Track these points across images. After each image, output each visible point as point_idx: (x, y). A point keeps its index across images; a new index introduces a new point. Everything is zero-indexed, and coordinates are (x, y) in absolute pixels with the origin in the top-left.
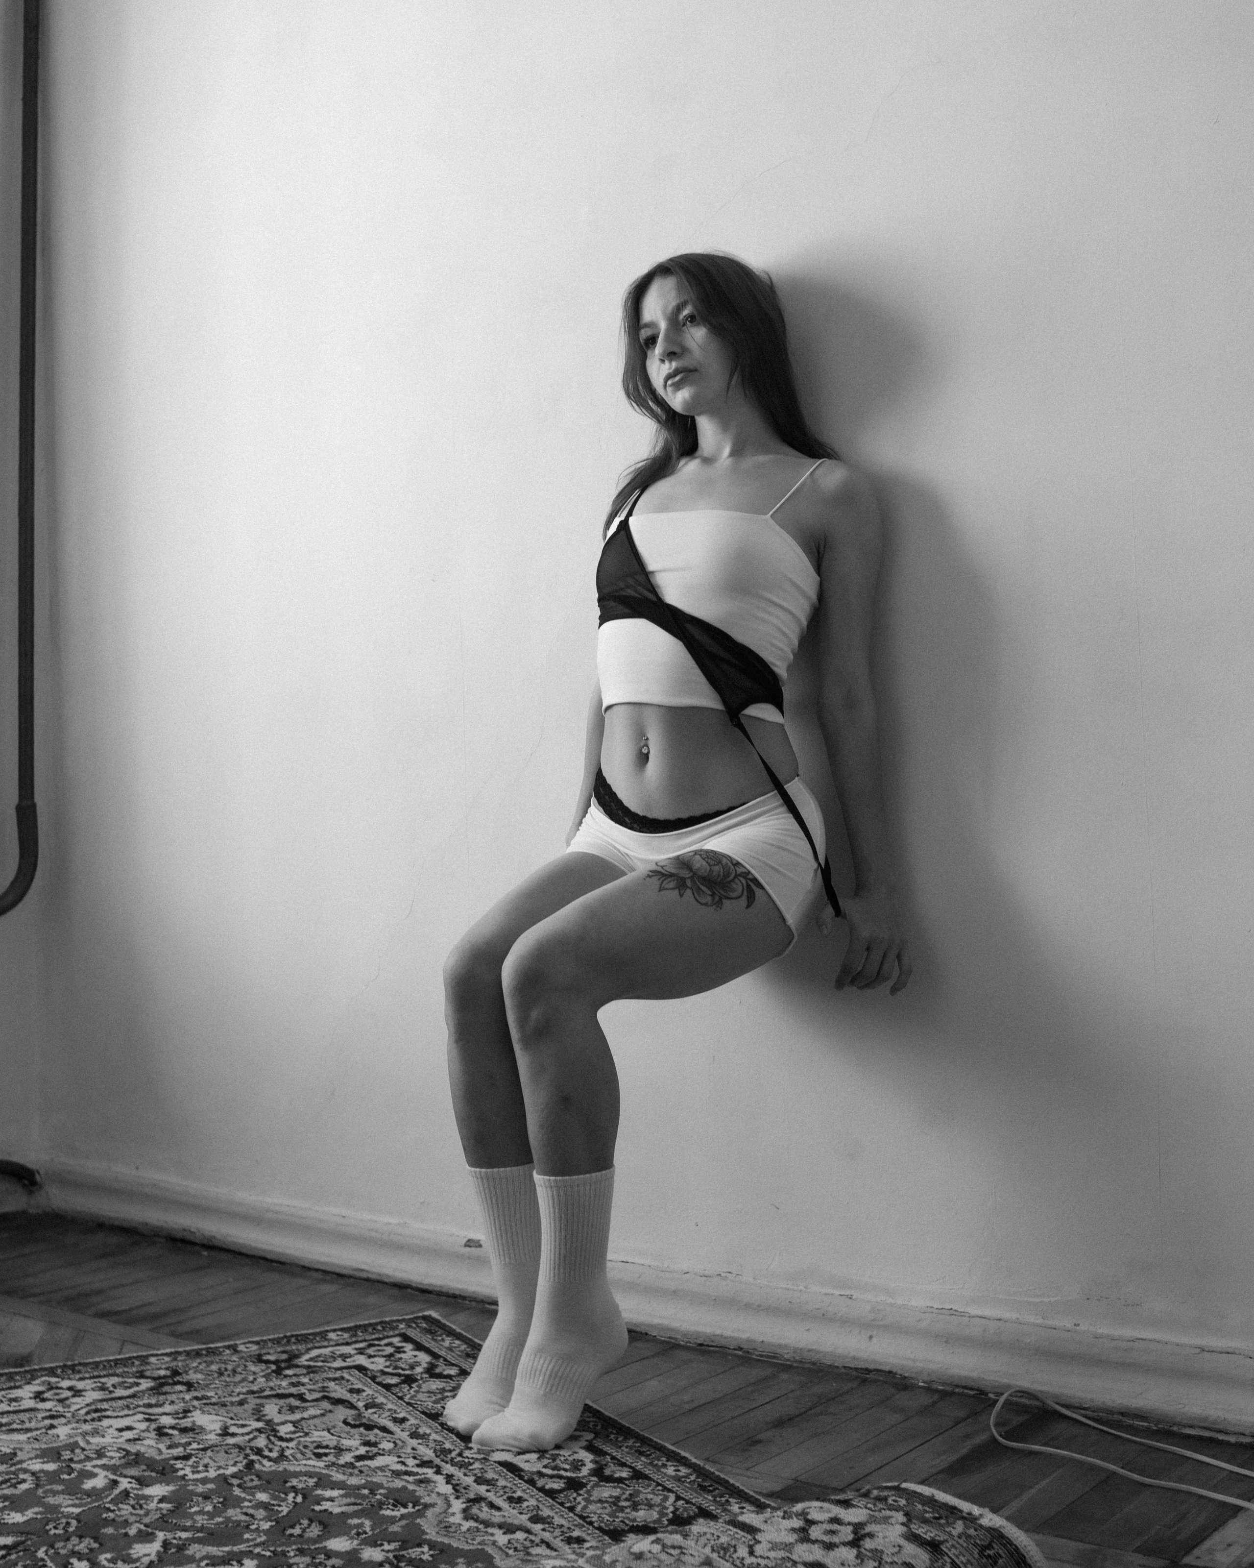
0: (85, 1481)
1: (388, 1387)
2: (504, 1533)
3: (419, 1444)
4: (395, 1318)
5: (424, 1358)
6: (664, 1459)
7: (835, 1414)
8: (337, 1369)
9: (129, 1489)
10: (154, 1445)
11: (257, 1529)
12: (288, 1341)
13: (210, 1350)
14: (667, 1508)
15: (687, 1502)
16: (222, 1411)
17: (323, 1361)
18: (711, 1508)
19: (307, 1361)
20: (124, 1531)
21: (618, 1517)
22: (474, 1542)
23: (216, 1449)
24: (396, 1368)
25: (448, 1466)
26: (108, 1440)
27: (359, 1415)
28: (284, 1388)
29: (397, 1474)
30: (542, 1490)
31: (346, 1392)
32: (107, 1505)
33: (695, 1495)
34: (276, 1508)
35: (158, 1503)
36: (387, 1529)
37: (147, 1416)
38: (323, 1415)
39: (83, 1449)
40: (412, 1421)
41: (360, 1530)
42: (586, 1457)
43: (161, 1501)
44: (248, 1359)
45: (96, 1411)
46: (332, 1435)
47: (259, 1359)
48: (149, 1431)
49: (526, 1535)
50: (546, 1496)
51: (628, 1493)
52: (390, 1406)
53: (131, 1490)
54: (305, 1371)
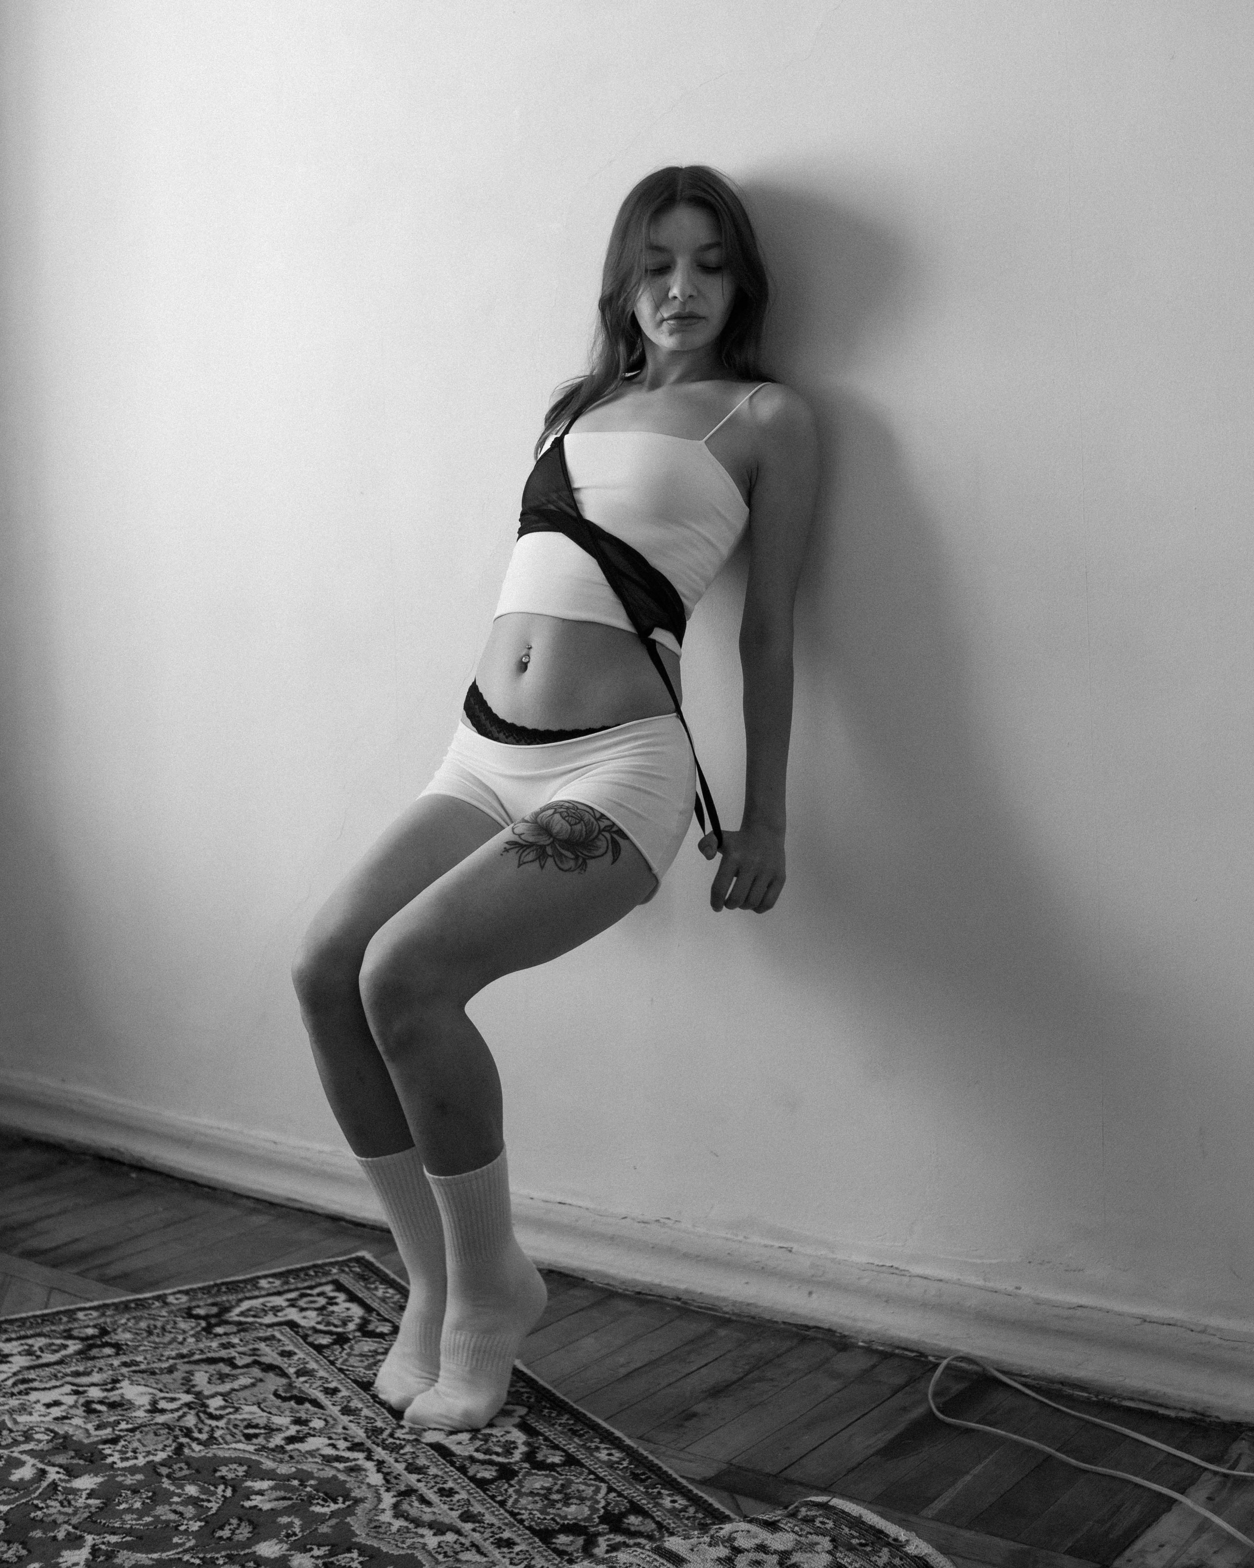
0: (13, 1471)
1: (319, 1348)
2: (435, 1535)
3: (351, 1421)
4: (328, 1260)
5: (357, 1311)
6: (597, 1440)
7: (772, 1380)
8: (269, 1326)
9: (57, 1481)
10: (83, 1426)
11: (186, 1530)
12: (219, 1291)
13: (139, 1303)
14: (598, 1502)
15: (620, 1494)
16: (151, 1381)
17: (254, 1316)
18: (644, 1501)
19: (238, 1315)
20: (53, 1534)
21: (548, 1514)
22: (404, 1546)
23: (144, 1429)
24: (328, 1324)
25: (379, 1449)
26: (35, 1418)
27: (290, 1386)
28: (214, 1351)
29: (328, 1460)
30: (473, 1479)
31: (276, 1356)
32: (35, 1502)
33: (627, 1485)
34: (205, 1504)
35: (87, 1499)
36: (316, 1529)
37: (75, 1388)
38: (253, 1385)
39: (11, 1431)
40: (344, 1393)
41: (289, 1531)
42: (518, 1437)
43: (90, 1496)
44: (178, 1314)
45: (24, 1381)
46: (263, 1410)
47: (189, 1314)
48: (78, 1408)
49: (456, 1537)
50: (478, 1487)
51: (560, 1482)
52: (322, 1373)
53: (59, 1483)
54: (235, 1329)
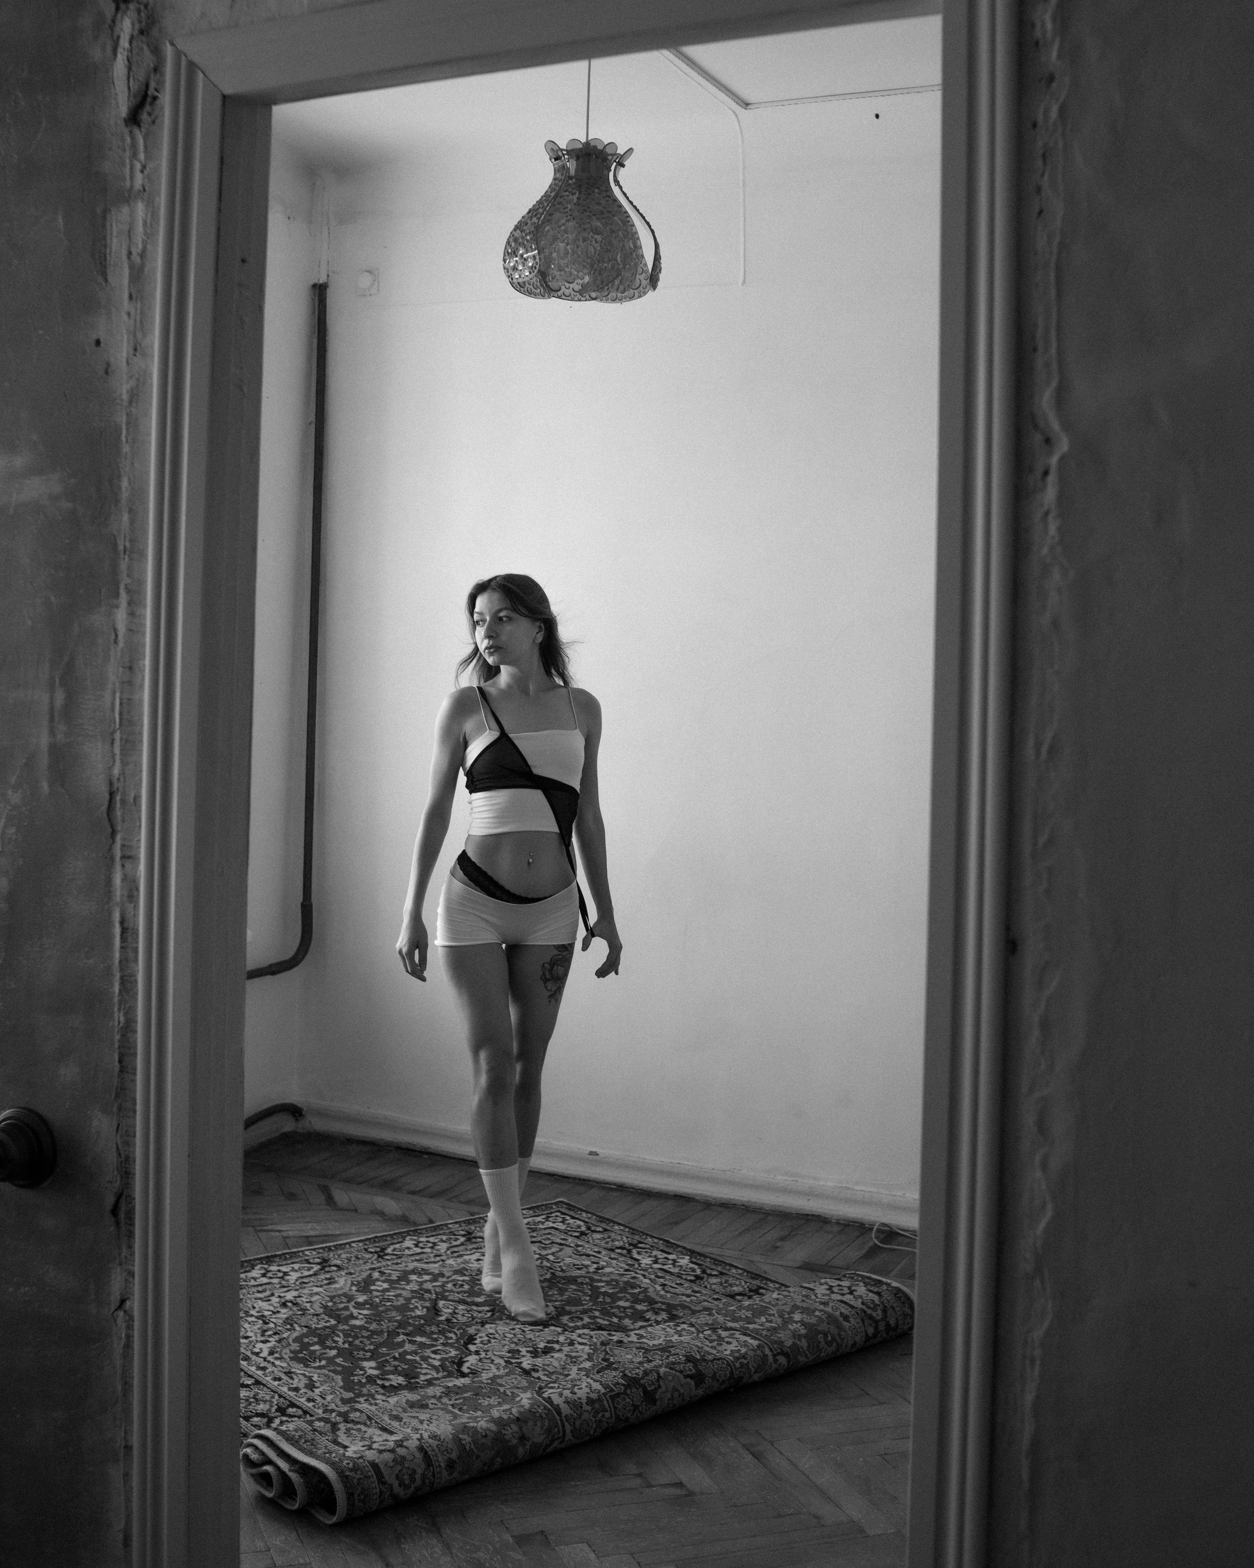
1: (577, 1237)
3: (617, 1262)
5: (580, 1223)
6: (727, 1266)
7: (801, 1236)
8: (544, 1229)
24: (571, 1228)
29: (620, 1275)
31: (560, 1240)
40: (604, 1252)
50: (691, 1282)
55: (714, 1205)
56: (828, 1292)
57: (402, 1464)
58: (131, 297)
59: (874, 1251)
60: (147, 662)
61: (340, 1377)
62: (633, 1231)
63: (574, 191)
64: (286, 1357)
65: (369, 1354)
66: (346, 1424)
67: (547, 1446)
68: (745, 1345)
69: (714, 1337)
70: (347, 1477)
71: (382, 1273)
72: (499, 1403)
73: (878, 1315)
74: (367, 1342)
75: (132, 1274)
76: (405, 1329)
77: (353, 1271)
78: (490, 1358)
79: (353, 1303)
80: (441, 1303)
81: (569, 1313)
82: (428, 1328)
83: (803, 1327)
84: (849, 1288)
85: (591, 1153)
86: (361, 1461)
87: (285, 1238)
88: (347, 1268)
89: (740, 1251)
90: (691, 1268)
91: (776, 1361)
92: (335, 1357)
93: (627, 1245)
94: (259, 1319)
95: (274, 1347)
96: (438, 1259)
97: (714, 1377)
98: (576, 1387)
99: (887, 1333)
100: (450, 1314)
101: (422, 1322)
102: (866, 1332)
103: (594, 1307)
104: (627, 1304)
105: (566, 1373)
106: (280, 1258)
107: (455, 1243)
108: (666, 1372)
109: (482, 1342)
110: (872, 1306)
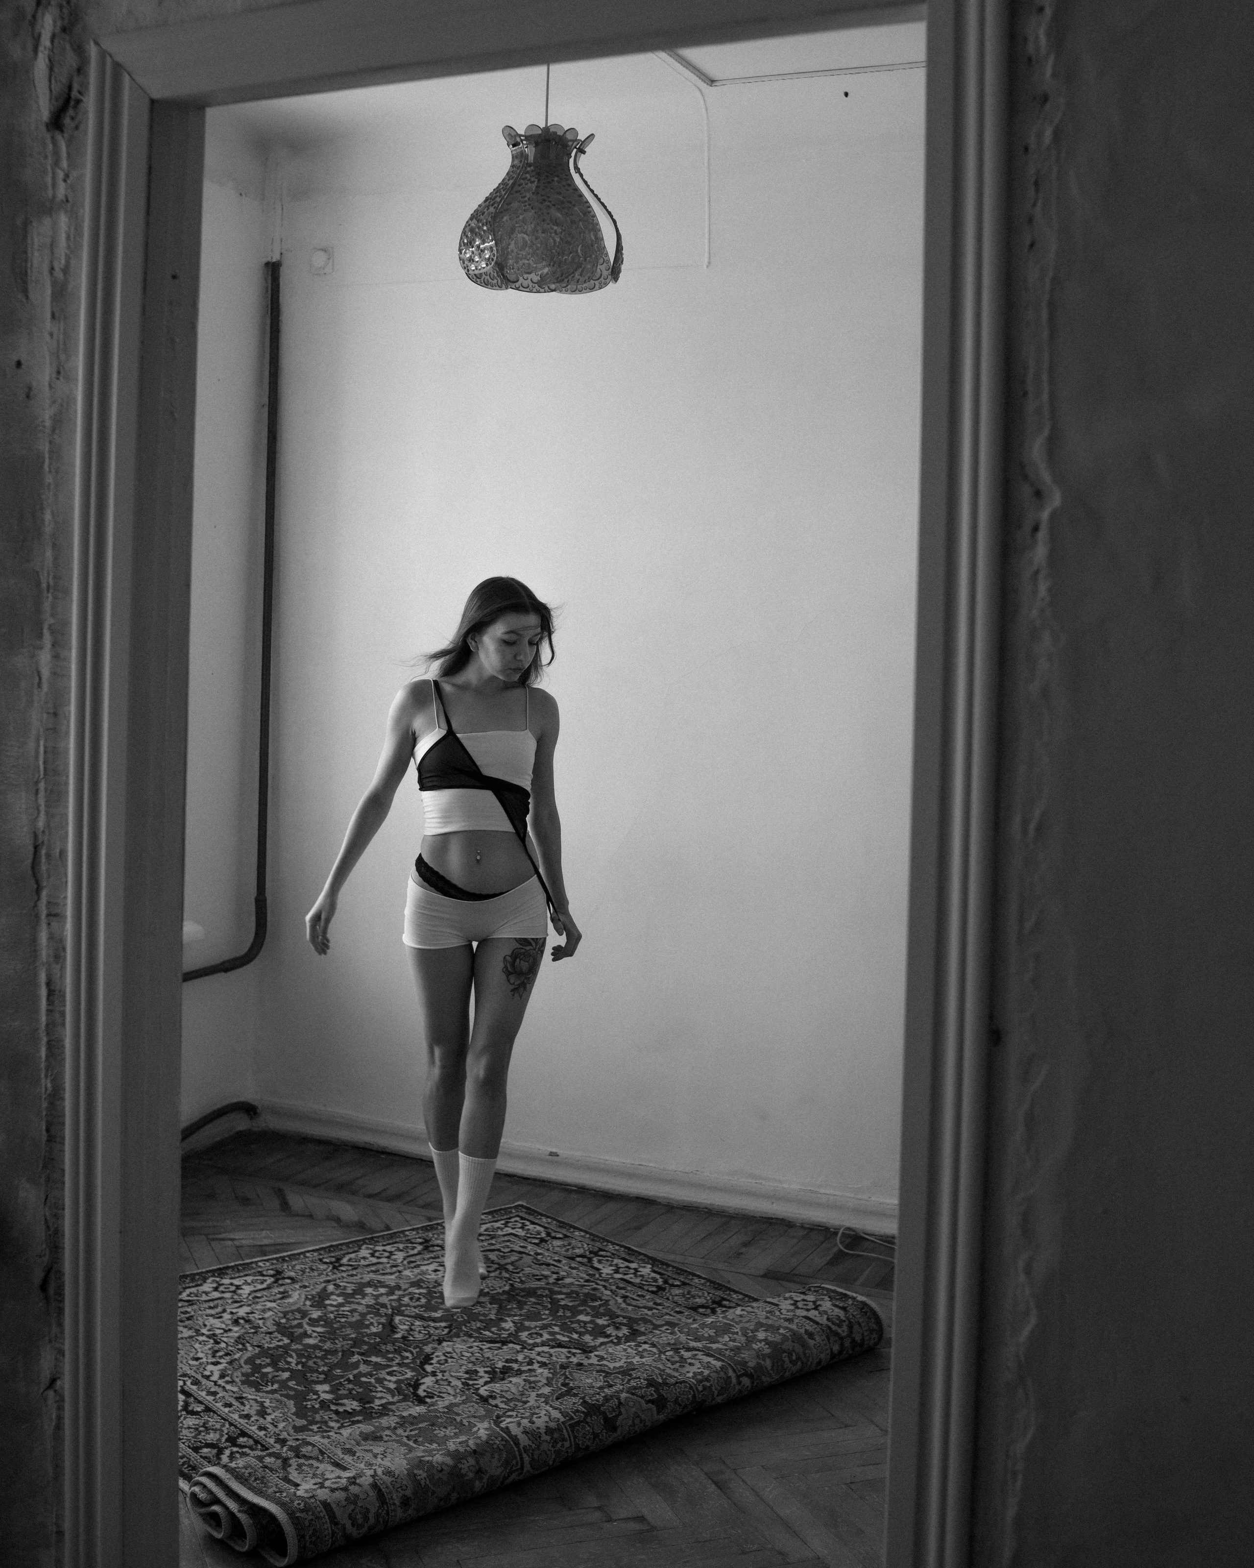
1: (536, 1244)
6: (690, 1276)
7: (765, 1241)
14: (706, 1297)
15: (713, 1294)
21: (689, 1302)
22: (639, 1314)
24: (530, 1234)
27: (536, 1259)
29: (580, 1286)
31: (519, 1248)
33: (714, 1291)
46: (534, 1269)
49: (658, 1311)
50: (652, 1294)
51: (685, 1291)
55: (677, 1208)
56: (792, 1308)
57: (356, 1504)
58: (53, 316)
59: (840, 1257)
60: (73, 708)
61: (292, 1402)
62: (594, 1237)
63: (533, 179)
64: (237, 1380)
65: (323, 1376)
66: (297, 1459)
67: (505, 1478)
68: (708, 1367)
69: (677, 1359)
70: (298, 1518)
71: (337, 1286)
72: (455, 1434)
73: (843, 1331)
74: (321, 1363)
75: (61, 1352)
76: (360, 1348)
77: (307, 1284)
78: (447, 1380)
79: (307, 1320)
80: (397, 1319)
81: (528, 1329)
82: (383, 1347)
83: (767, 1346)
84: (814, 1302)
85: (552, 1154)
86: (313, 1500)
87: (237, 1247)
88: (302, 1281)
89: (702, 1258)
90: (653, 1278)
91: (739, 1383)
92: (289, 1379)
93: (588, 1253)
94: (210, 1338)
95: (225, 1370)
96: (394, 1269)
97: (676, 1402)
98: (535, 1416)
99: (853, 1349)
100: (407, 1331)
101: (378, 1340)
102: (831, 1349)
103: (553, 1322)
104: (587, 1319)
105: (524, 1399)
106: (233, 1270)
107: (412, 1252)
108: (627, 1398)
109: (438, 1362)
110: (838, 1322)
